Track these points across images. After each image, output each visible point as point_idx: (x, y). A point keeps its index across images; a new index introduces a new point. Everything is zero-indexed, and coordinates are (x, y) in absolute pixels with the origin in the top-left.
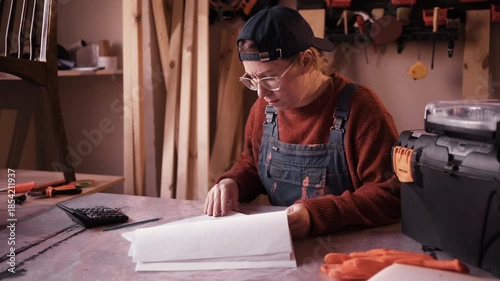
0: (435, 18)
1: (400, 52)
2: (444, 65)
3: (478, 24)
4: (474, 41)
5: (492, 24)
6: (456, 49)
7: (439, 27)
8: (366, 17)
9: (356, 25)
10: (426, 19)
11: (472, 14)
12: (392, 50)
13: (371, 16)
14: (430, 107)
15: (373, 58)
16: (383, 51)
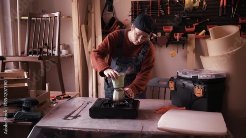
0: (178, 36)
1: (167, 47)
2: (181, 52)
3: (191, 39)
4: (190, 44)
5: (195, 39)
6: (185, 47)
7: (179, 39)
8: (155, 35)
9: (152, 38)
10: (175, 37)
11: (189, 35)
12: (164, 46)
13: (157, 35)
14: (178, 71)
15: (158, 49)
16: (161, 47)
